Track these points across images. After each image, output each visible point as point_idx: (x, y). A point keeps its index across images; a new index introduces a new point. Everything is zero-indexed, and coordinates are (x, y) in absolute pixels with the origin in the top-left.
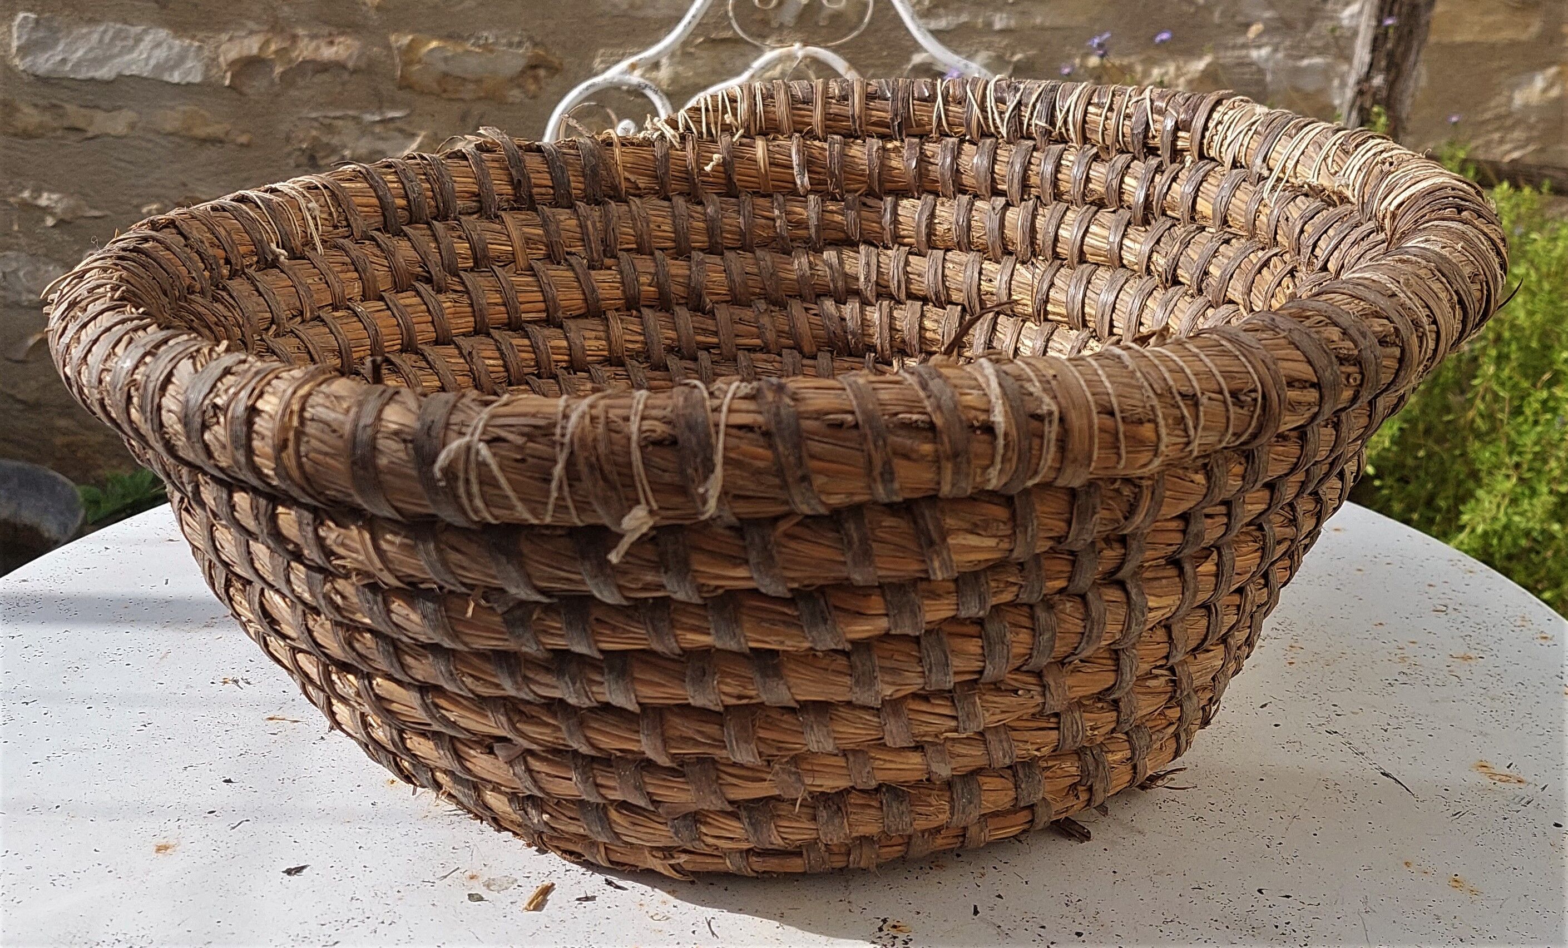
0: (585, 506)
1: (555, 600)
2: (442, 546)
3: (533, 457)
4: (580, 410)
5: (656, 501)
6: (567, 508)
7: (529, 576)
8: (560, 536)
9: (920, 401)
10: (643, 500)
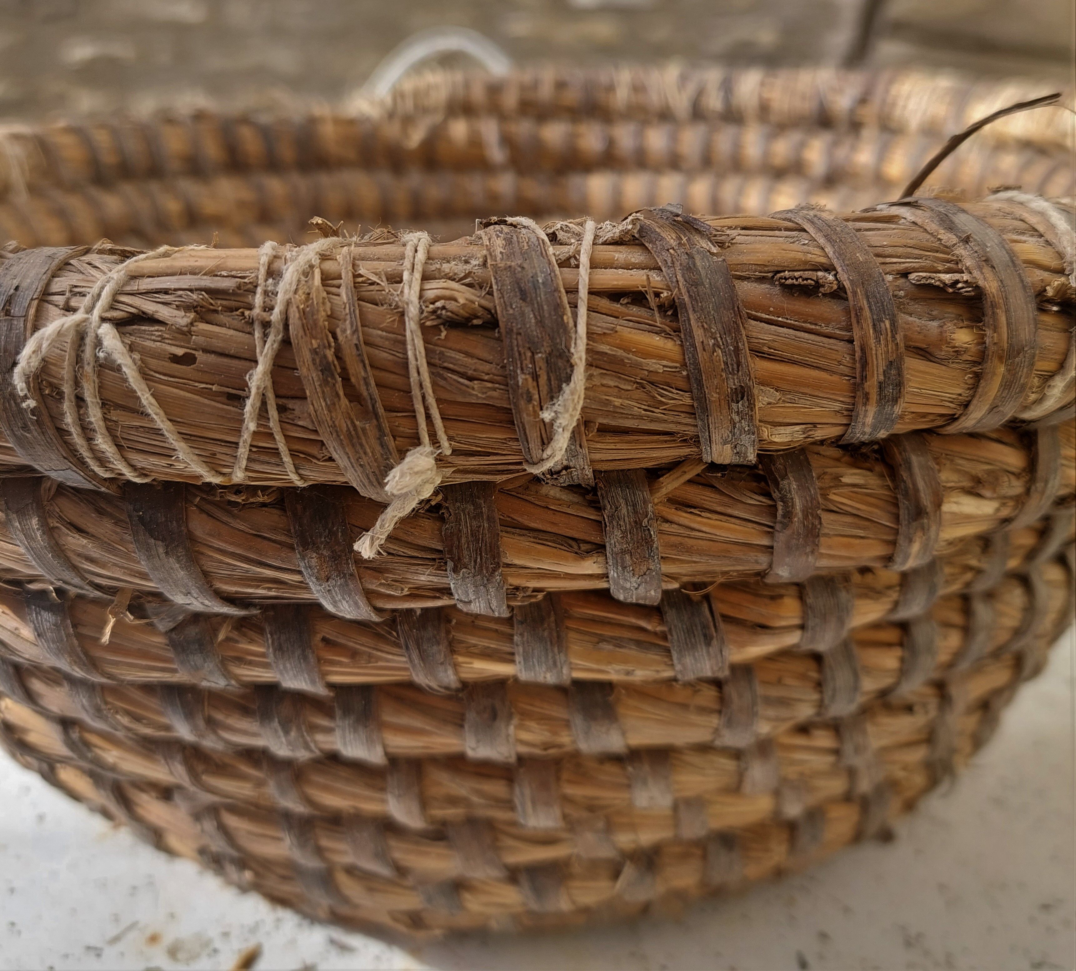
0: (314, 450)
1: (255, 612)
2: (53, 523)
3: (205, 351)
4: (302, 260)
5: (450, 439)
6: (276, 452)
7: (206, 574)
8: (264, 505)
9: (947, 249)
10: (425, 438)
